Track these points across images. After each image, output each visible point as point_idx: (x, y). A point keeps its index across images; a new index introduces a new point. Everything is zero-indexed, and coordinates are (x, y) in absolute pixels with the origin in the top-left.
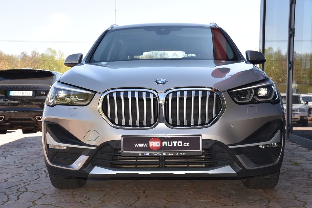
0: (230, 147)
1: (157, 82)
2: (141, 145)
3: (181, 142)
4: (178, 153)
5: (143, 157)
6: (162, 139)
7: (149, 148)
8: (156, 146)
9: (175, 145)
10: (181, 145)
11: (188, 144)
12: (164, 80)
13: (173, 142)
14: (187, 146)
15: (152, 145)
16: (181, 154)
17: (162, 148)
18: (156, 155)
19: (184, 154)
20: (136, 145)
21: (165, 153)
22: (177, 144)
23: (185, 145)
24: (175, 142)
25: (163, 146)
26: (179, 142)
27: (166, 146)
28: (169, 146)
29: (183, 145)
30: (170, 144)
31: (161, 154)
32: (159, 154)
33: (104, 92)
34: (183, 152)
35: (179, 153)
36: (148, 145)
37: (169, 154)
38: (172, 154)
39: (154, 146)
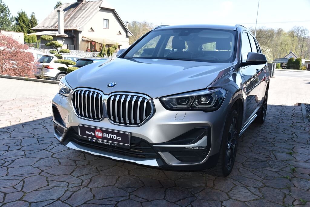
0: (154, 145)
2: (90, 133)
3: (116, 136)
4: (113, 144)
5: (91, 142)
6: (103, 131)
7: (94, 136)
8: (100, 136)
9: (112, 138)
10: (116, 138)
11: (120, 138)
13: (111, 135)
14: (120, 139)
15: (97, 135)
16: (116, 145)
17: (103, 138)
18: (99, 142)
19: (117, 145)
20: (87, 133)
21: (105, 142)
22: (113, 136)
23: (118, 138)
24: (112, 135)
25: (104, 136)
26: (114, 136)
27: (106, 137)
28: (108, 137)
29: (117, 138)
30: (108, 136)
31: (102, 142)
32: (101, 142)
34: (117, 144)
35: (115, 144)
36: (94, 134)
37: (108, 144)
38: (110, 144)
39: (98, 135)
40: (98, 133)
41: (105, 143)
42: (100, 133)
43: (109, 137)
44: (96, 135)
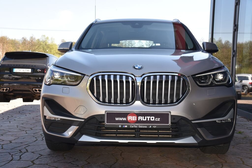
0: (193, 122)
1: (134, 67)
2: (121, 119)
3: (154, 117)
4: (151, 126)
5: (122, 128)
6: (138, 115)
7: (127, 122)
8: (133, 120)
9: (148, 120)
10: (153, 120)
12: (140, 66)
13: (147, 117)
14: (158, 120)
16: (154, 127)
17: (138, 122)
18: (133, 127)
19: (155, 127)
20: (117, 119)
22: (150, 119)
24: (148, 117)
25: (139, 120)
26: (151, 117)
27: (141, 120)
28: (143, 120)
29: (155, 119)
30: (144, 119)
31: (137, 127)
33: (91, 75)
34: (155, 125)
35: (152, 126)
36: (126, 119)
37: (144, 127)
38: (146, 127)
39: (131, 120)
40: (131, 117)
41: (141, 127)
42: (133, 117)
43: (146, 120)
44: (129, 120)
